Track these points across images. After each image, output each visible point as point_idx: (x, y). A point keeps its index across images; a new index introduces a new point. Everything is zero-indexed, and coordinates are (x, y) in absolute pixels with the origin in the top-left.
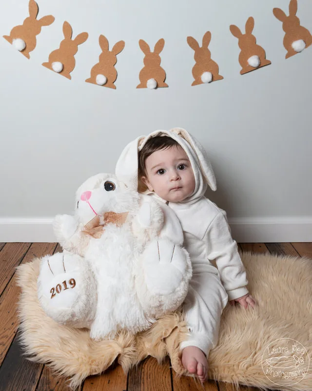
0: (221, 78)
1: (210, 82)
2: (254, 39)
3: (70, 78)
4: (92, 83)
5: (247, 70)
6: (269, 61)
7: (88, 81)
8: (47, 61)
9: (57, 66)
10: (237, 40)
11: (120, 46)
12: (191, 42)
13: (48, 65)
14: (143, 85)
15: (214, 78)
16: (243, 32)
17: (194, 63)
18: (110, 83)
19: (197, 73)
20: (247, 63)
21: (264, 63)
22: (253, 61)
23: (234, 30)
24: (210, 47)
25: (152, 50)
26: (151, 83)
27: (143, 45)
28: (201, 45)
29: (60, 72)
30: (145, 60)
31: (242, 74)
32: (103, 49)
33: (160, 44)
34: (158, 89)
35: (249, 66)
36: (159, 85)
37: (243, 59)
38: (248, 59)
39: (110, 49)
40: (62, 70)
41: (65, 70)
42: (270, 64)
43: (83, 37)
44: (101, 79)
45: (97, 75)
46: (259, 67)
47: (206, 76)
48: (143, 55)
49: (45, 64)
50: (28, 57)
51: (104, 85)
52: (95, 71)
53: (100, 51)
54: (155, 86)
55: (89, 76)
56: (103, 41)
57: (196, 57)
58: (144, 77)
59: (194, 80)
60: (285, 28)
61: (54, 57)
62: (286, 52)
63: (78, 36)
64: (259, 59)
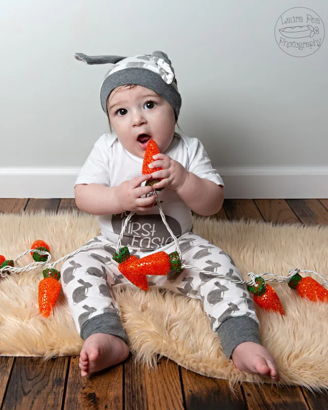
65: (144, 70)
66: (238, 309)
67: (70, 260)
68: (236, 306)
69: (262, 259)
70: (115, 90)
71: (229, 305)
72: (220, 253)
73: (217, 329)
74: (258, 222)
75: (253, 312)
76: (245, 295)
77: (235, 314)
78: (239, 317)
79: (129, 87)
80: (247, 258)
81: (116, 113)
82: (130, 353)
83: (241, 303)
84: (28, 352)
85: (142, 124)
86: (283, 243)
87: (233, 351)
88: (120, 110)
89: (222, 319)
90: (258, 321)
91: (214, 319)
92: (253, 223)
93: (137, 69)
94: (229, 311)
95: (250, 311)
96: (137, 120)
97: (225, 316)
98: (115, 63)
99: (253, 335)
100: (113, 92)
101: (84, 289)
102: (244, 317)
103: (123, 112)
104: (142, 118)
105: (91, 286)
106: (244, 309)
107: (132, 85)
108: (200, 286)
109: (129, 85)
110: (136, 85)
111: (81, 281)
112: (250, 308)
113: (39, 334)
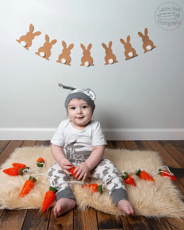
0: (117, 62)
1: (112, 64)
2: (130, 45)
3: (48, 60)
4: (59, 62)
5: (128, 58)
6: (137, 54)
7: (57, 61)
8: (37, 51)
9: (42, 54)
10: (123, 45)
11: (72, 46)
12: (104, 45)
13: (38, 54)
14: (83, 64)
15: (114, 62)
16: (126, 42)
17: (105, 55)
18: (68, 63)
19: (107, 59)
20: (128, 55)
21: (135, 55)
22: (131, 54)
23: (122, 41)
24: (112, 48)
25: (86, 49)
26: (87, 63)
27: (82, 46)
28: (108, 47)
29: (43, 57)
30: (84, 53)
31: (126, 60)
32: (64, 47)
33: (90, 46)
34: (90, 66)
35: (129, 56)
36: (90, 65)
37: (126, 54)
38: (128, 53)
39: (67, 47)
40: (45, 56)
41: (46, 56)
42: (138, 56)
43: (55, 42)
44: (64, 61)
45: (62, 59)
46: (133, 57)
47: (111, 61)
48: (83, 51)
49: (36, 53)
50: (28, 50)
51: (65, 63)
52: (61, 57)
53: (63, 48)
54: (88, 65)
55: (58, 59)
56: (64, 44)
57: (106, 52)
58: (83, 60)
59: (106, 62)
60: (143, 40)
61: (41, 50)
62: (144, 51)
63: (52, 41)
64: (133, 53)
65: (84, 94)
66: (118, 186)
67: (51, 168)
68: (117, 185)
69: (127, 164)
70: (73, 99)
71: (114, 184)
72: (110, 163)
73: (111, 195)
74: (125, 150)
75: (124, 186)
76: (120, 179)
77: (117, 188)
78: (118, 189)
79: (78, 99)
80: (121, 164)
81: (71, 108)
82: (76, 205)
83: (119, 183)
84: (34, 207)
85: (81, 114)
86: (134, 157)
87: (117, 204)
88: (73, 108)
89: (112, 190)
90: (126, 190)
91: (109, 191)
92: (123, 150)
93: (81, 93)
94: (115, 187)
95: (122, 186)
96: (79, 112)
97: (113, 189)
98: (72, 90)
99: (124, 196)
100: (71, 100)
101: (57, 180)
102: (120, 188)
103: (74, 108)
104: (81, 111)
105: (60, 178)
106: (120, 186)
107: (79, 98)
108: (103, 177)
109: (78, 98)
110: (81, 99)
111: (55, 176)
112: (122, 185)
113: (39, 198)
